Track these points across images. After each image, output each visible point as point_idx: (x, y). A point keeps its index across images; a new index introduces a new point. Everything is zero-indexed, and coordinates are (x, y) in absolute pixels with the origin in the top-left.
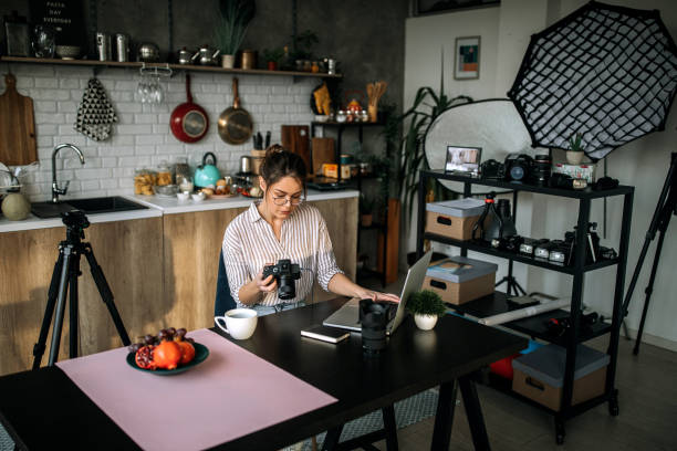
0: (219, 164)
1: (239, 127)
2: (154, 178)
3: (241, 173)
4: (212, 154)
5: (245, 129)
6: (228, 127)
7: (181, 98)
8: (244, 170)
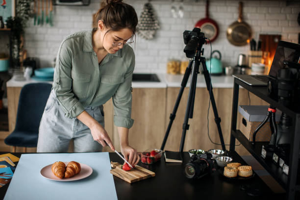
0: (223, 59)
1: (240, 34)
2: (178, 64)
3: (238, 66)
4: (218, 52)
5: (245, 36)
6: (233, 34)
7: (202, 15)
8: (240, 63)
